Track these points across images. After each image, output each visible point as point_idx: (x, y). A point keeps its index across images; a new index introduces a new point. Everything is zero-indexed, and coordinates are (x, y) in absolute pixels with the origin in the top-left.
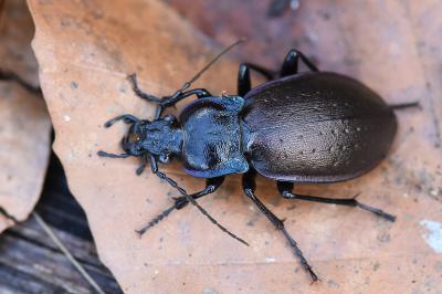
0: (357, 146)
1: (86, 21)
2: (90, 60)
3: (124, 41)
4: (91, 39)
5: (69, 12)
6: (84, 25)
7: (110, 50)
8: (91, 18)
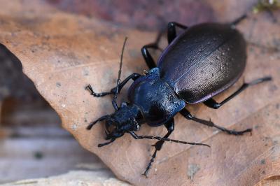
0: (233, 59)
1: (44, 44)
2: (59, 65)
3: (70, 46)
4: (53, 52)
5: (32, 43)
6: (45, 46)
7: (67, 54)
8: (45, 41)
